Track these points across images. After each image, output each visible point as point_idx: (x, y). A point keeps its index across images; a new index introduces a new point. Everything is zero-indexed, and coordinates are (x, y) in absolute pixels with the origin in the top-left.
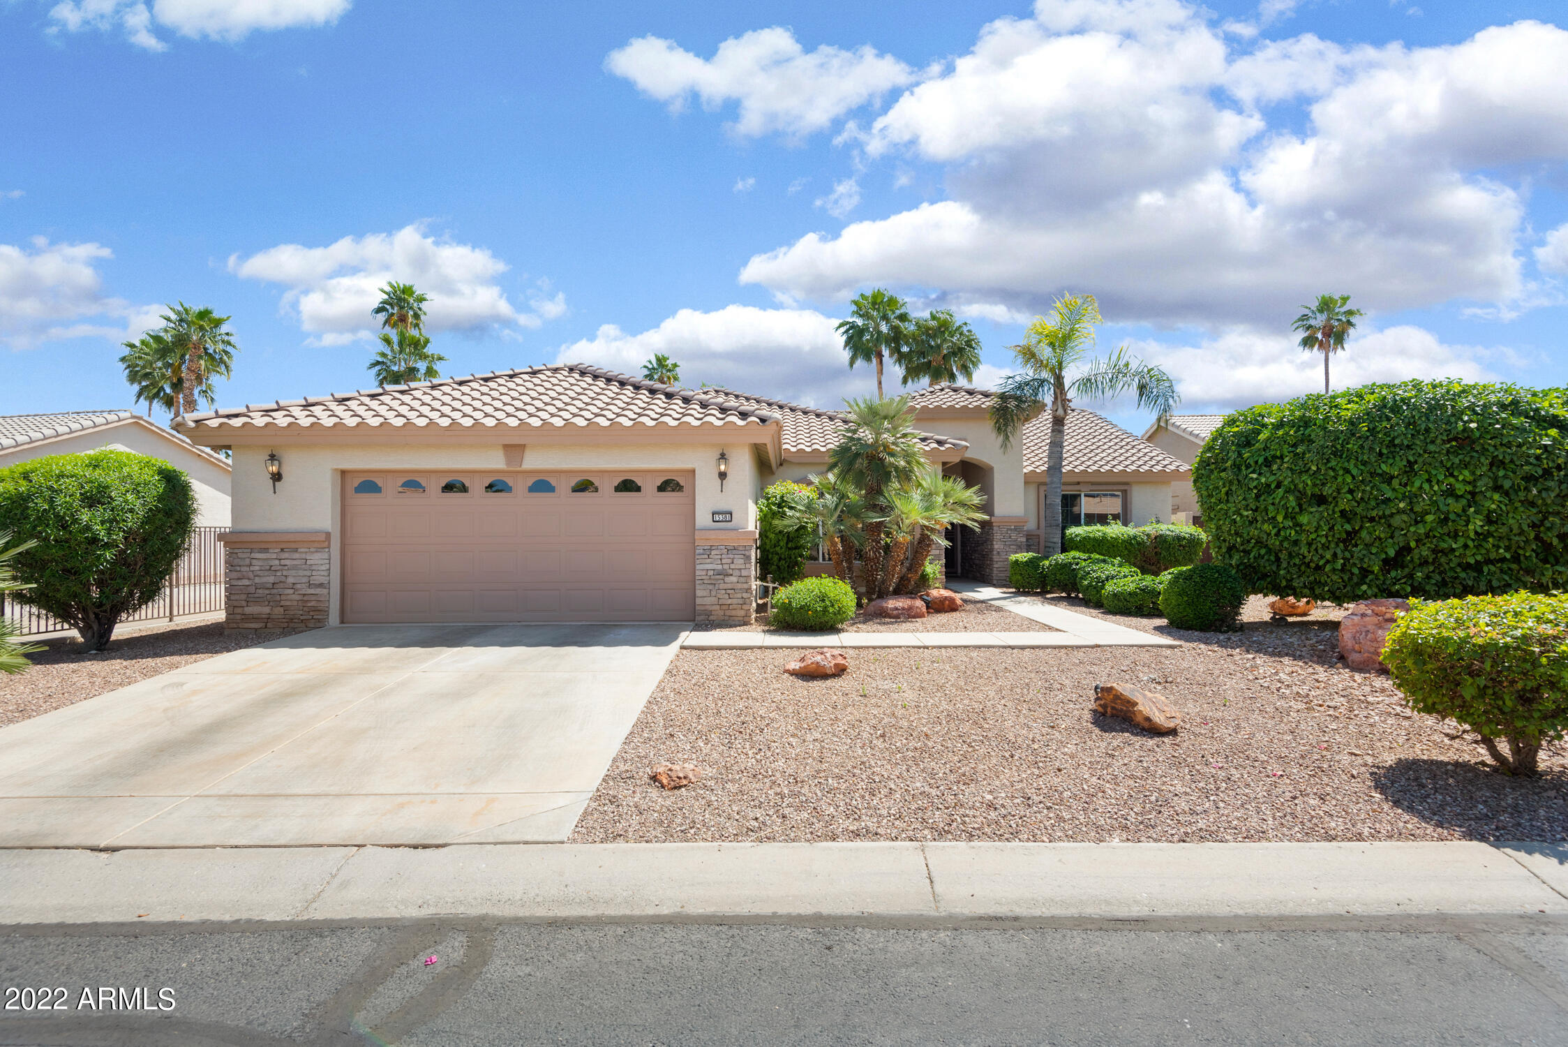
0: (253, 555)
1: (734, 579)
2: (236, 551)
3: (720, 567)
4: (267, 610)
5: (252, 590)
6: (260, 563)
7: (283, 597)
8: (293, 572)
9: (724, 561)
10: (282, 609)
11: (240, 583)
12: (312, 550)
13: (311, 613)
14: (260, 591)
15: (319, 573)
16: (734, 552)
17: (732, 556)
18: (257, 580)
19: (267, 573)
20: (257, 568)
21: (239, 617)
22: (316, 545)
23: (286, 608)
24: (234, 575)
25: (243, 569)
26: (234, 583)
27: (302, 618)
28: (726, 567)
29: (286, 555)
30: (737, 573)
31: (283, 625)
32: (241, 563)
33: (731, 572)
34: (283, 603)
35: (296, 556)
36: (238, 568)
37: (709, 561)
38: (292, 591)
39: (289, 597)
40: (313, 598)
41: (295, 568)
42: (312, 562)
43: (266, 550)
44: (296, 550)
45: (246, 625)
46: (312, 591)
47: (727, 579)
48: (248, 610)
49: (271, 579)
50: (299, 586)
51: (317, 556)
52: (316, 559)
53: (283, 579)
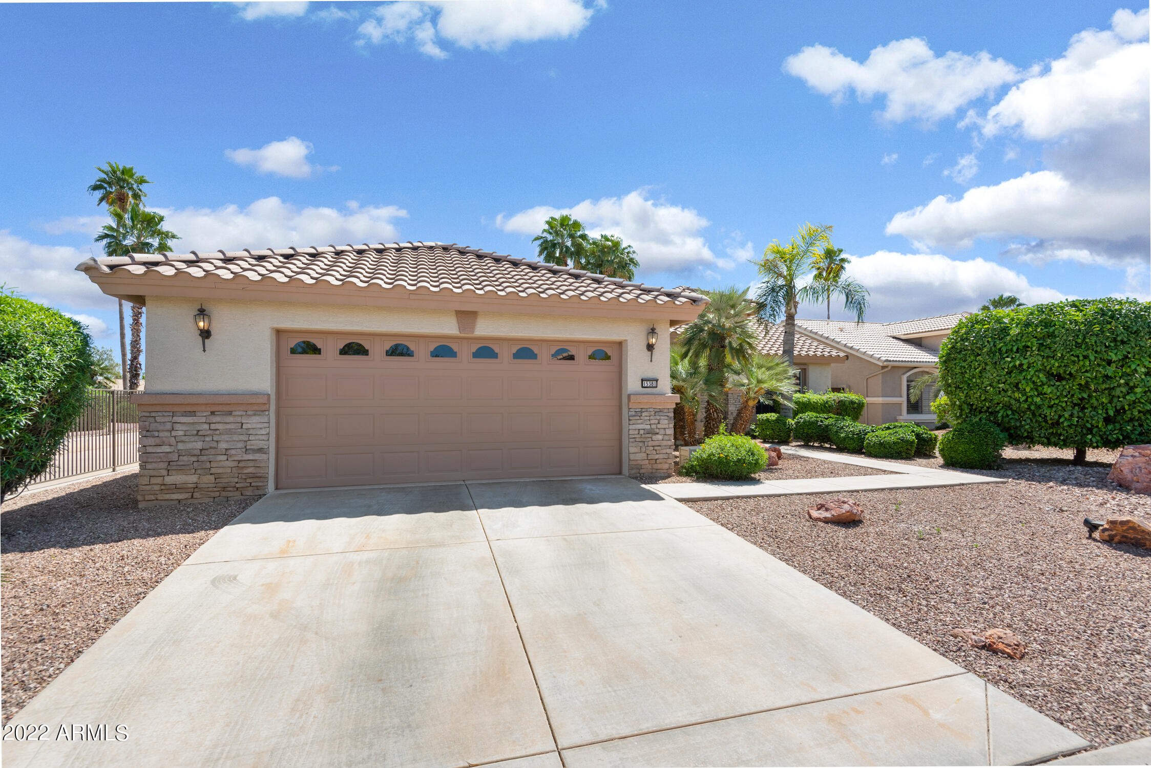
0: (175, 419)
1: (660, 437)
2: (153, 414)
3: (648, 427)
4: (193, 479)
5: (175, 457)
6: (185, 428)
7: (213, 465)
8: (226, 437)
9: (652, 422)
10: (212, 478)
11: (159, 450)
12: (249, 413)
13: (249, 480)
14: (185, 458)
15: (257, 437)
16: (660, 413)
17: (658, 417)
18: (181, 446)
19: (193, 439)
20: (181, 433)
21: (157, 488)
22: (256, 408)
23: (217, 477)
24: (151, 441)
25: (161, 434)
26: (150, 449)
27: (237, 485)
28: (654, 426)
29: (217, 419)
30: (662, 432)
31: (213, 495)
32: (160, 427)
33: (657, 431)
34: (213, 471)
35: (231, 419)
36: (156, 434)
37: (640, 421)
38: (225, 458)
39: (221, 464)
40: (251, 464)
41: (229, 432)
42: (249, 426)
43: (193, 414)
44: (230, 413)
45: (167, 497)
46: (250, 457)
47: (655, 437)
48: (169, 480)
49: (199, 445)
50: (233, 452)
51: (256, 419)
52: (253, 422)
53: (215, 445)
